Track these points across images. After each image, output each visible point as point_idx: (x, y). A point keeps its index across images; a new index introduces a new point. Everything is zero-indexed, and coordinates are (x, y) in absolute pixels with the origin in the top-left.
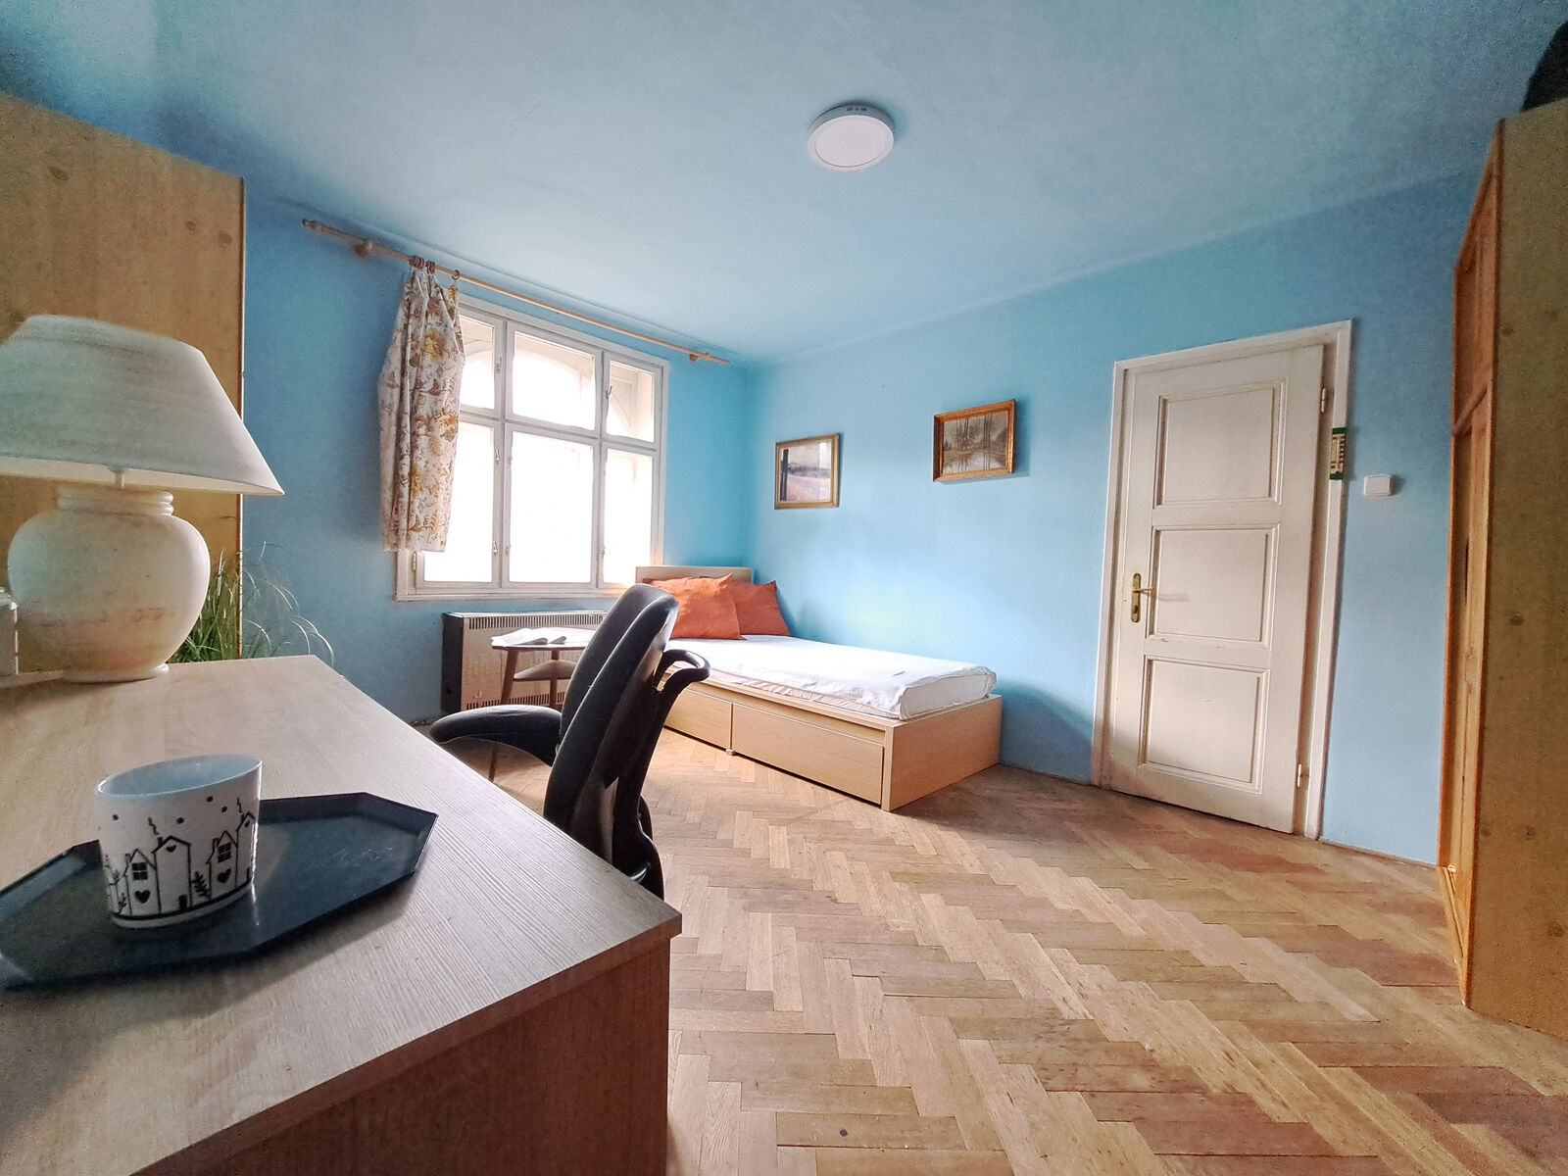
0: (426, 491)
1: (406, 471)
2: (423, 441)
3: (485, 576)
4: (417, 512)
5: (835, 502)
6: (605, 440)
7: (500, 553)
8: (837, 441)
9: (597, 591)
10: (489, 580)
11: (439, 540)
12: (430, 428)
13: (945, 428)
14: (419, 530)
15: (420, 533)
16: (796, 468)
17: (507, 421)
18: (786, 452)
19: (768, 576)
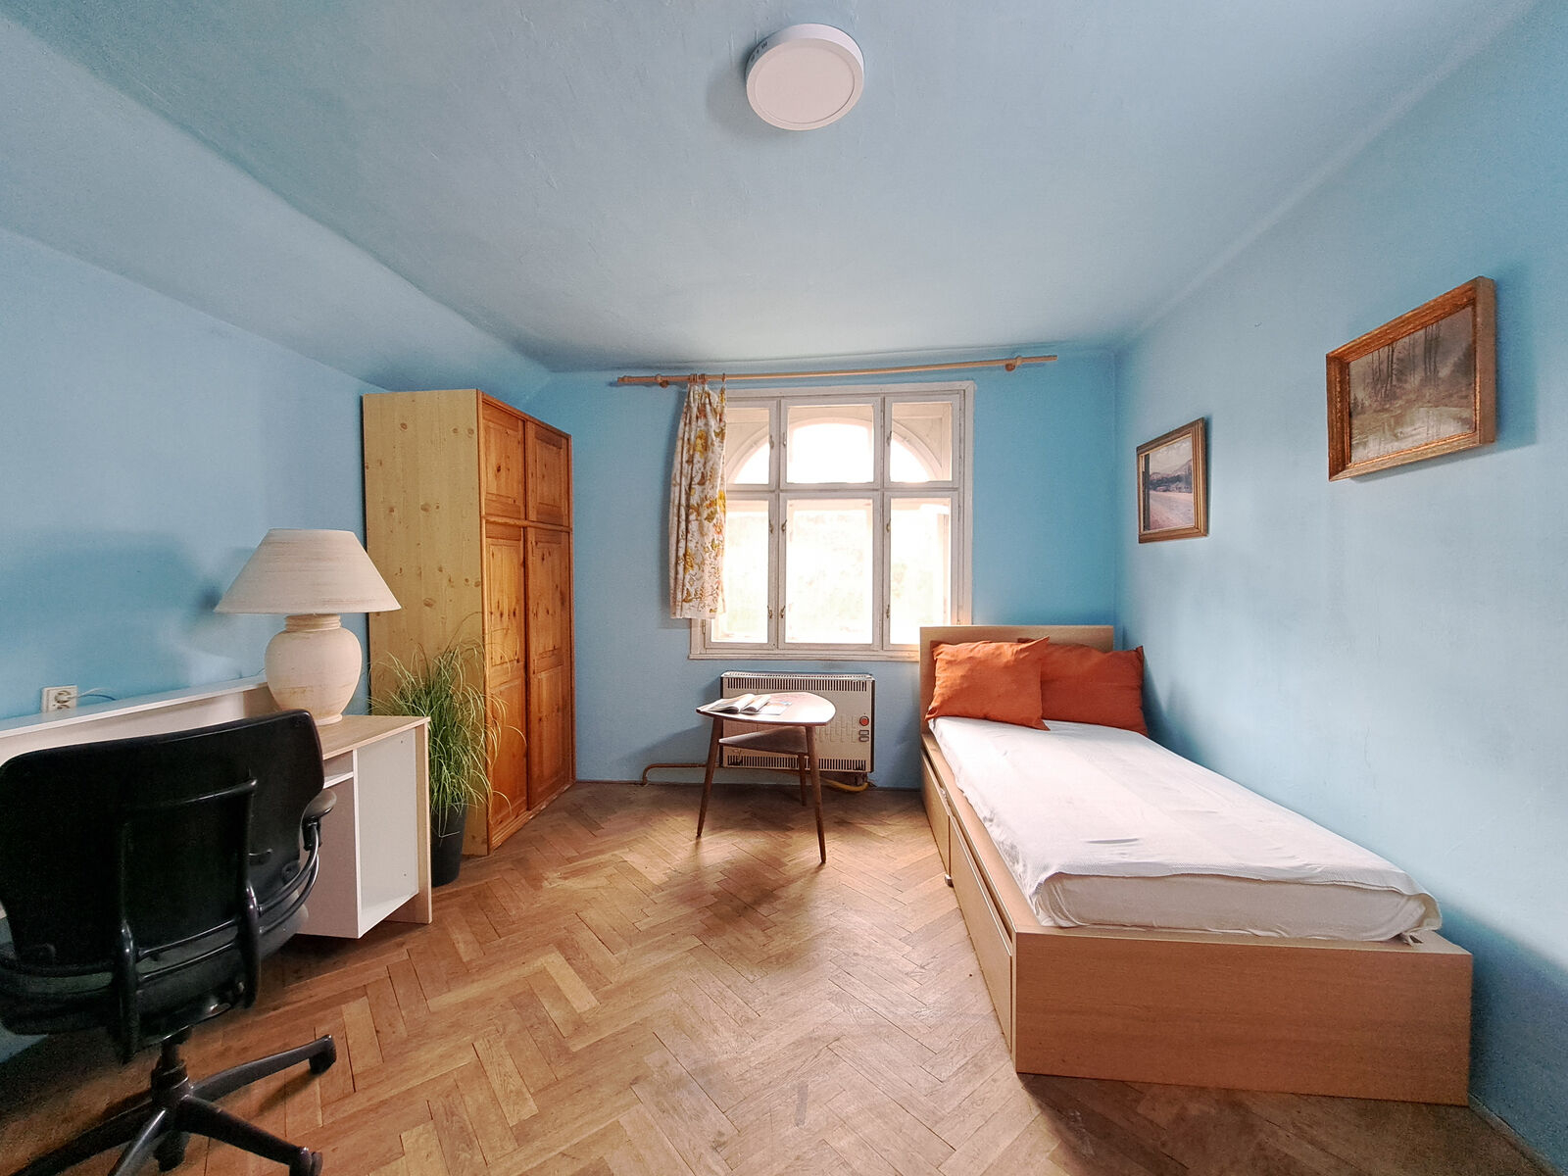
0: (696, 567)
1: (681, 552)
2: (694, 526)
3: (762, 637)
4: (688, 586)
5: (1201, 529)
6: (888, 489)
7: (777, 614)
8: (1201, 431)
9: (882, 653)
10: (765, 640)
11: (707, 609)
12: (699, 514)
13: (1353, 372)
14: (690, 601)
15: (691, 604)
16: (1158, 480)
17: (782, 491)
18: (1147, 458)
19: (1138, 639)
